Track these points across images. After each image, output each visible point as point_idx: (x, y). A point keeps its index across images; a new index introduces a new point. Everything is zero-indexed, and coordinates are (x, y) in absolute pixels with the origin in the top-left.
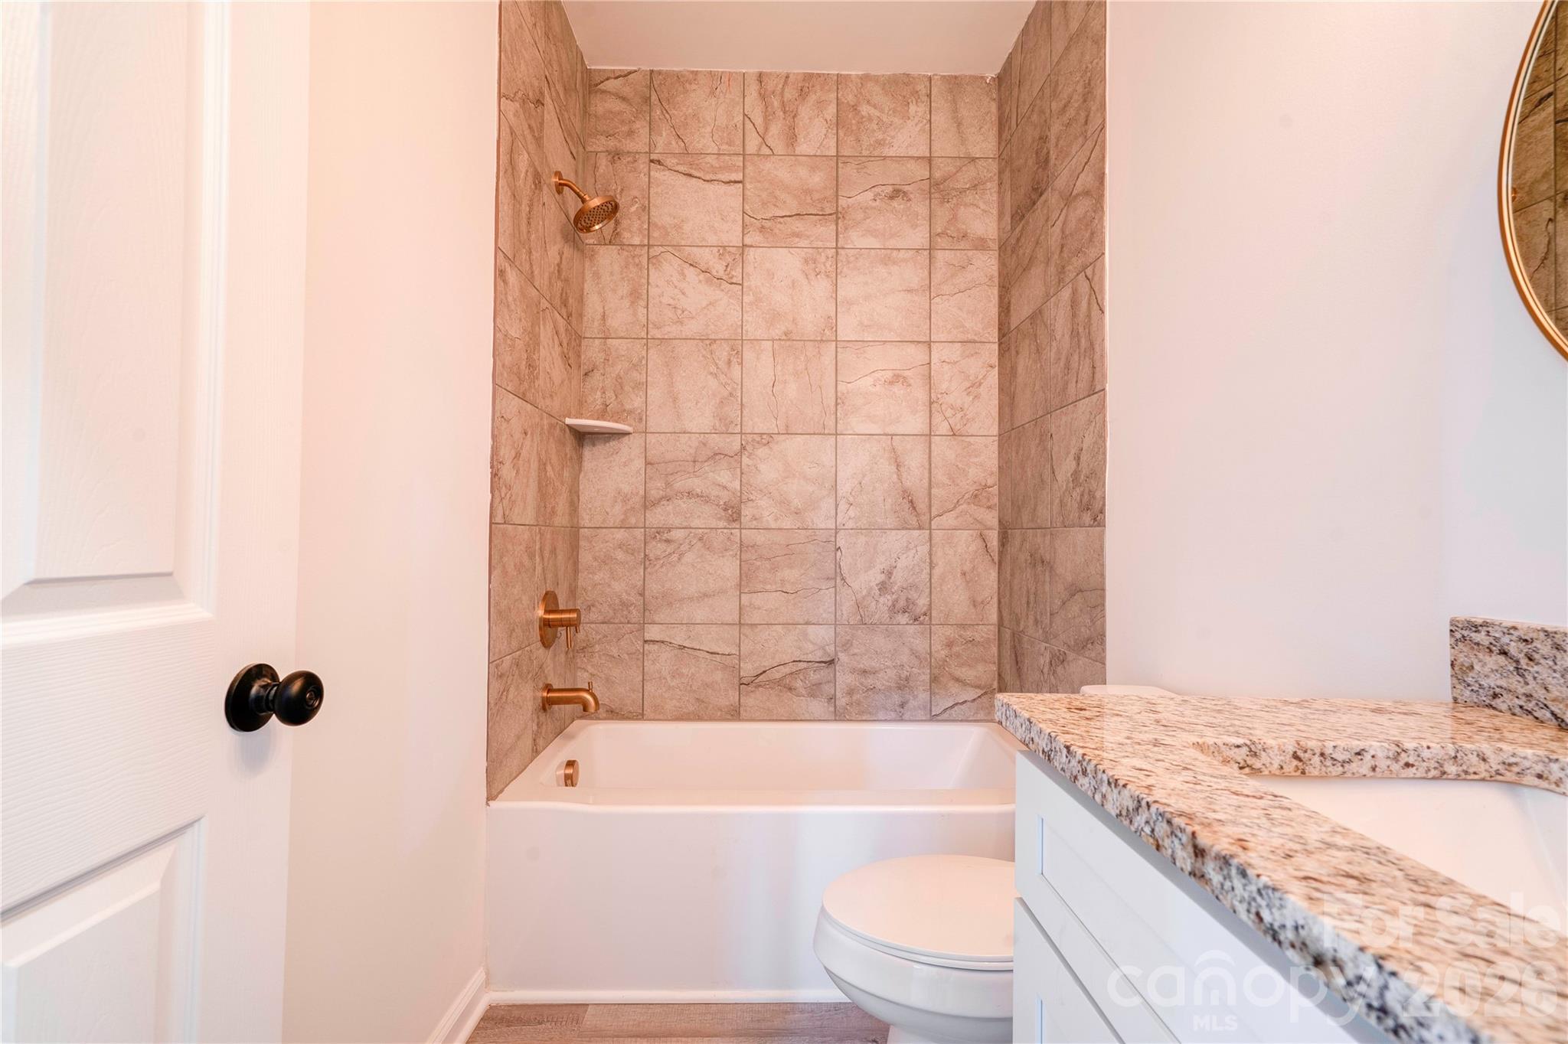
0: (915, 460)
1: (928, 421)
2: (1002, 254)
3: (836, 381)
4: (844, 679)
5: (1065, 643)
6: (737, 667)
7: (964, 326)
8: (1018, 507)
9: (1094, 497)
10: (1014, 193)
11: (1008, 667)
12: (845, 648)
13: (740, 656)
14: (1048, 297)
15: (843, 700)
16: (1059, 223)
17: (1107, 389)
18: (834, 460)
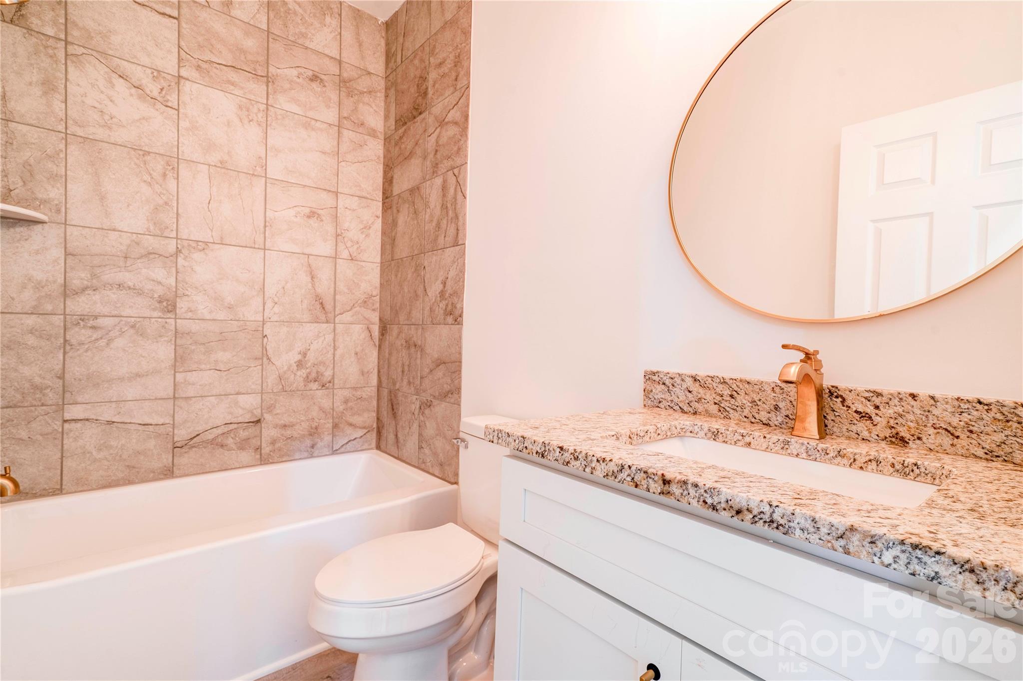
0: (325, 275)
1: (335, 248)
2: (387, 144)
3: (266, 208)
4: (268, 432)
5: (431, 395)
6: (171, 434)
7: (360, 186)
8: (396, 310)
9: (456, 307)
10: (398, 106)
11: (385, 413)
12: (269, 410)
13: (174, 424)
14: (424, 180)
15: (268, 448)
16: (435, 136)
17: (466, 244)
18: (263, 269)
